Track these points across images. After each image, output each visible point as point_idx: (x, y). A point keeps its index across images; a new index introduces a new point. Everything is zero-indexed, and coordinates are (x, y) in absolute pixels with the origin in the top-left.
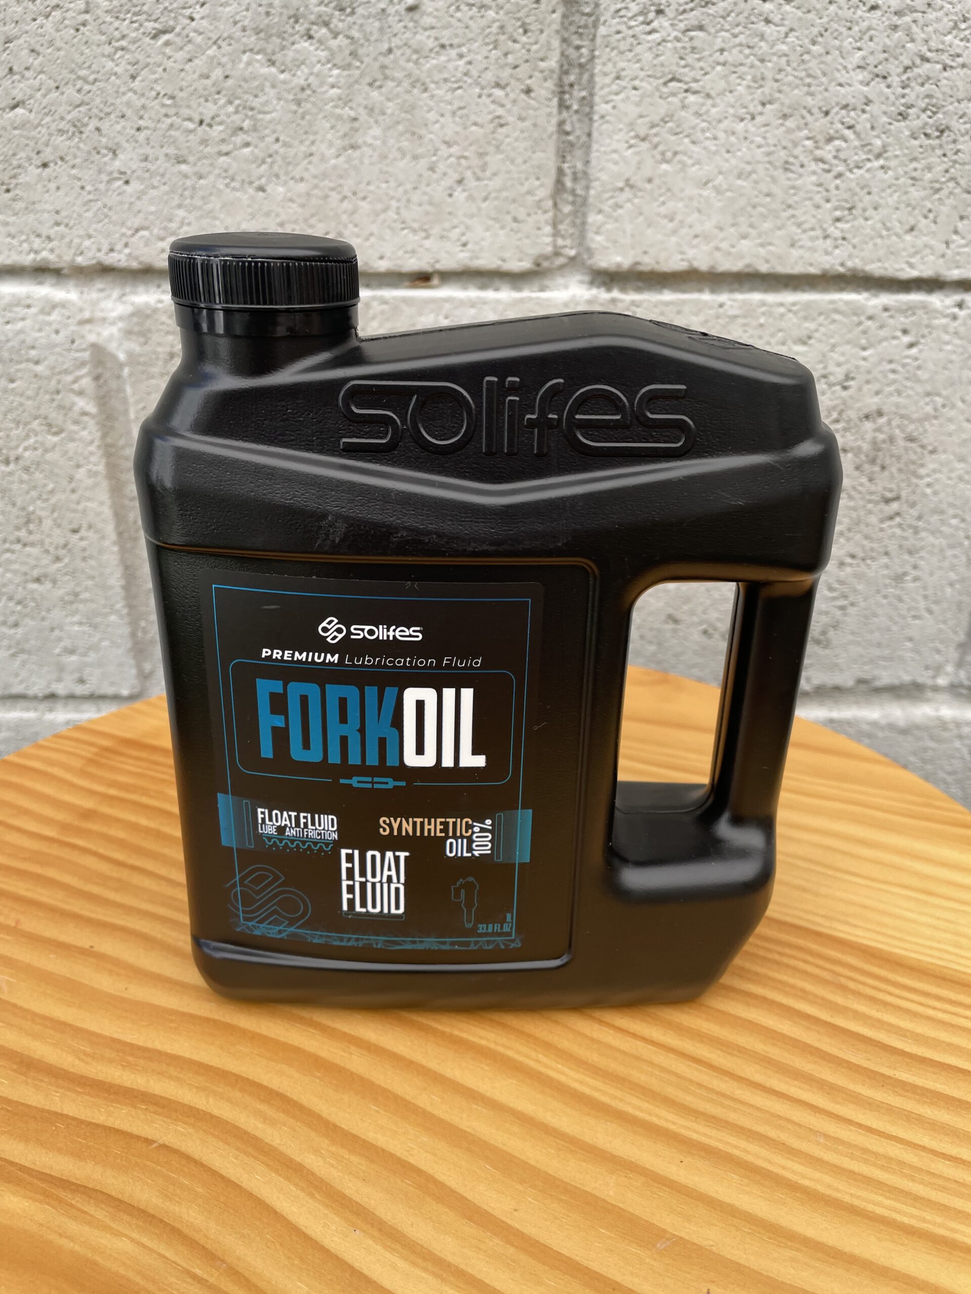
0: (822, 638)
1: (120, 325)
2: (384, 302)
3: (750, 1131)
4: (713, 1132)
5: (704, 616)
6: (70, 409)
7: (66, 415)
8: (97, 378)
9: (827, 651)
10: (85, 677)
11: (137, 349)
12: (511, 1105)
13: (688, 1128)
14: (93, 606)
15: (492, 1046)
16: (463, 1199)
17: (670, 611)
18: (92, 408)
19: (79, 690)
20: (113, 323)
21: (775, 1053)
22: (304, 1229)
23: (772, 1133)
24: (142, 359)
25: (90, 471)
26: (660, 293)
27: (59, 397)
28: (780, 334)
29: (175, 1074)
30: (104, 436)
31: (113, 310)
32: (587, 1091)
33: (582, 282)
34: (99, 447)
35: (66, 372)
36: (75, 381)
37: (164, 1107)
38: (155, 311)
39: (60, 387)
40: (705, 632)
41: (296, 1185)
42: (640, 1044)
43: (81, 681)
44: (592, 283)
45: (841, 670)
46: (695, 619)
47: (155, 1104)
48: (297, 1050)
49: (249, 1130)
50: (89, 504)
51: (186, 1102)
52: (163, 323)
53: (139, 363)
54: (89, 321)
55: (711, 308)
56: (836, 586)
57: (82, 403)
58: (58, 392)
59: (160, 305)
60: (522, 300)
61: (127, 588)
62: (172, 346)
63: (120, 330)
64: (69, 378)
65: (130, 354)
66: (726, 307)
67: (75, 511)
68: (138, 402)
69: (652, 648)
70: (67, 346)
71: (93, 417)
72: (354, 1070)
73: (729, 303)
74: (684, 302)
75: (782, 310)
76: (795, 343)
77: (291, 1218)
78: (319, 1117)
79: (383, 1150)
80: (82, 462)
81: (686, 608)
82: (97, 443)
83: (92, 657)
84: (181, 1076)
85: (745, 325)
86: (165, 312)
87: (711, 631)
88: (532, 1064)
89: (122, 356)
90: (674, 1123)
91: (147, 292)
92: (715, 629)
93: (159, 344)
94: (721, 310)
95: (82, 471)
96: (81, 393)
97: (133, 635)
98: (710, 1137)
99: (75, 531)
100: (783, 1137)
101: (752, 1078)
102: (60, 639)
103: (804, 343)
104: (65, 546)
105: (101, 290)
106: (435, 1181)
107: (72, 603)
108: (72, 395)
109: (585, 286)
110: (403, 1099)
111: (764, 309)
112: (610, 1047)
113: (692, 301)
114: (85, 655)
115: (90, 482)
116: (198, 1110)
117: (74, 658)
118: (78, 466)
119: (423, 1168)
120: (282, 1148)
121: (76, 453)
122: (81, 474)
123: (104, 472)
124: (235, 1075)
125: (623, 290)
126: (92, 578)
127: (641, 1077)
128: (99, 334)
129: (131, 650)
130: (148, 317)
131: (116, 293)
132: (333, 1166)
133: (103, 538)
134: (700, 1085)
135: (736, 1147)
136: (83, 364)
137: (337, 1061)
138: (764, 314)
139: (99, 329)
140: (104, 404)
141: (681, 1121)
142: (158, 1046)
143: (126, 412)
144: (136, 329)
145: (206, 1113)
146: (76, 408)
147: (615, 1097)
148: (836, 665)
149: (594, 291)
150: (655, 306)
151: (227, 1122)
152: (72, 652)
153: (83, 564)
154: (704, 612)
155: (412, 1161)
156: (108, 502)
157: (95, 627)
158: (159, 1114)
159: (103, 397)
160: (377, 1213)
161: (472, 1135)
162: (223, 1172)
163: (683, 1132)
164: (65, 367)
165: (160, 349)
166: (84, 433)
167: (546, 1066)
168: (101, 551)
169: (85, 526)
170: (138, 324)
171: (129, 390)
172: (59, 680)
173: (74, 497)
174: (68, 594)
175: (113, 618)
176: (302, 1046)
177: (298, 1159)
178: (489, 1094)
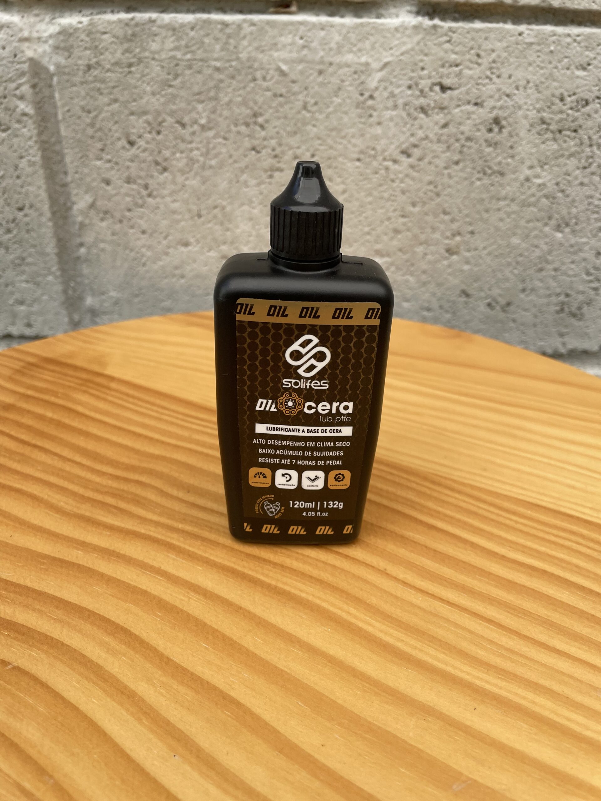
0: (578, 312)
1: (51, 42)
2: (253, 24)
3: (536, 684)
4: (503, 684)
5: (489, 292)
6: (14, 111)
7: (11, 115)
8: (34, 86)
9: (581, 323)
10: (32, 323)
11: (63, 62)
12: (324, 649)
13: (482, 679)
14: (34, 268)
15: (310, 598)
16: (275, 732)
17: (464, 287)
18: (30, 110)
19: (28, 332)
20: (46, 42)
21: (556, 617)
22: (128, 752)
23: (556, 687)
24: (67, 70)
25: (29, 161)
26: (473, 22)
27: (6, 100)
28: (566, 60)
29: (38, 607)
30: (40, 134)
31: (45, 31)
32: (391, 641)
33: (410, 12)
34: (36, 142)
35: (11, 80)
36: (17, 88)
37: (23, 634)
38: (76, 30)
39: (6, 92)
40: (489, 305)
41: (127, 710)
42: (437, 603)
43: (29, 325)
44: (418, 13)
45: (589, 338)
46: (482, 294)
47: (16, 632)
48: (144, 593)
49: (94, 659)
50: (31, 188)
51: (43, 631)
52: (82, 41)
53: (65, 74)
54: (27, 40)
55: (512, 36)
56: (592, 271)
57: (22, 106)
58: (5, 97)
59: (80, 26)
60: (362, 25)
61: (59, 255)
62: (90, 60)
63: (50, 46)
64: (13, 85)
65: (58, 66)
66: (525, 35)
67: (20, 193)
68: (64, 106)
69: (448, 316)
70: (11, 59)
71: (31, 117)
72: (190, 612)
73: (527, 32)
74: (491, 30)
75: (569, 40)
76: (577, 68)
77: (118, 740)
78: (155, 651)
79: (208, 683)
80: (24, 154)
81: (476, 285)
82: (34, 139)
83: (36, 308)
84: (43, 609)
85: (538, 51)
86: (84, 31)
87: (494, 304)
88: (344, 615)
89: (52, 68)
90: (468, 674)
91: (71, 16)
92: (497, 303)
93: (80, 58)
94: (520, 38)
95: (24, 160)
96: (21, 98)
97: (65, 292)
98: (501, 688)
99: (21, 209)
100: (567, 691)
101: (536, 637)
102: (12, 293)
103: (584, 69)
104: (14, 220)
105: (37, 15)
106: (252, 714)
107: (20, 265)
108: (15, 99)
109: (413, 15)
110: (231, 639)
111: (554, 38)
112: (412, 604)
113: (498, 29)
114: (31, 305)
115: (29, 170)
116: (52, 638)
117: (23, 308)
118: (21, 157)
119: (242, 701)
120: (120, 676)
121: (19, 146)
122: (23, 163)
123: (40, 162)
124: (88, 610)
125: (443, 19)
126: (34, 246)
127: (440, 633)
128: (35, 50)
129: (63, 303)
130: (71, 35)
131: (47, 18)
132: (162, 694)
133: (41, 215)
134: (491, 642)
135: (524, 698)
136: (23, 74)
137: (178, 604)
138: (554, 42)
139: (35, 47)
140: (40, 108)
141: (475, 673)
142: (28, 583)
143: (56, 115)
144: (62, 45)
145: (58, 641)
146: (18, 110)
147: (416, 648)
148: (586, 334)
149: (420, 19)
150: (468, 32)
151: (75, 650)
152: (22, 303)
153: (27, 236)
154: (490, 289)
155: (232, 694)
156: (44, 187)
157: (38, 284)
158: (18, 640)
159: (39, 103)
160: (197, 740)
161: (288, 674)
162: (65, 694)
163: (477, 682)
164: (10, 76)
165: (80, 62)
166: (25, 130)
167: (356, 617)
168: (40, 225)
169: (27, 205)
170: (63, 41)
171: (57, 95)
172: (13, 324)
173: (19, 182)
174: (18, 258)
175: (50, 278)
176: (149, 590)
177: (132, 686)
178: (305, 639)
